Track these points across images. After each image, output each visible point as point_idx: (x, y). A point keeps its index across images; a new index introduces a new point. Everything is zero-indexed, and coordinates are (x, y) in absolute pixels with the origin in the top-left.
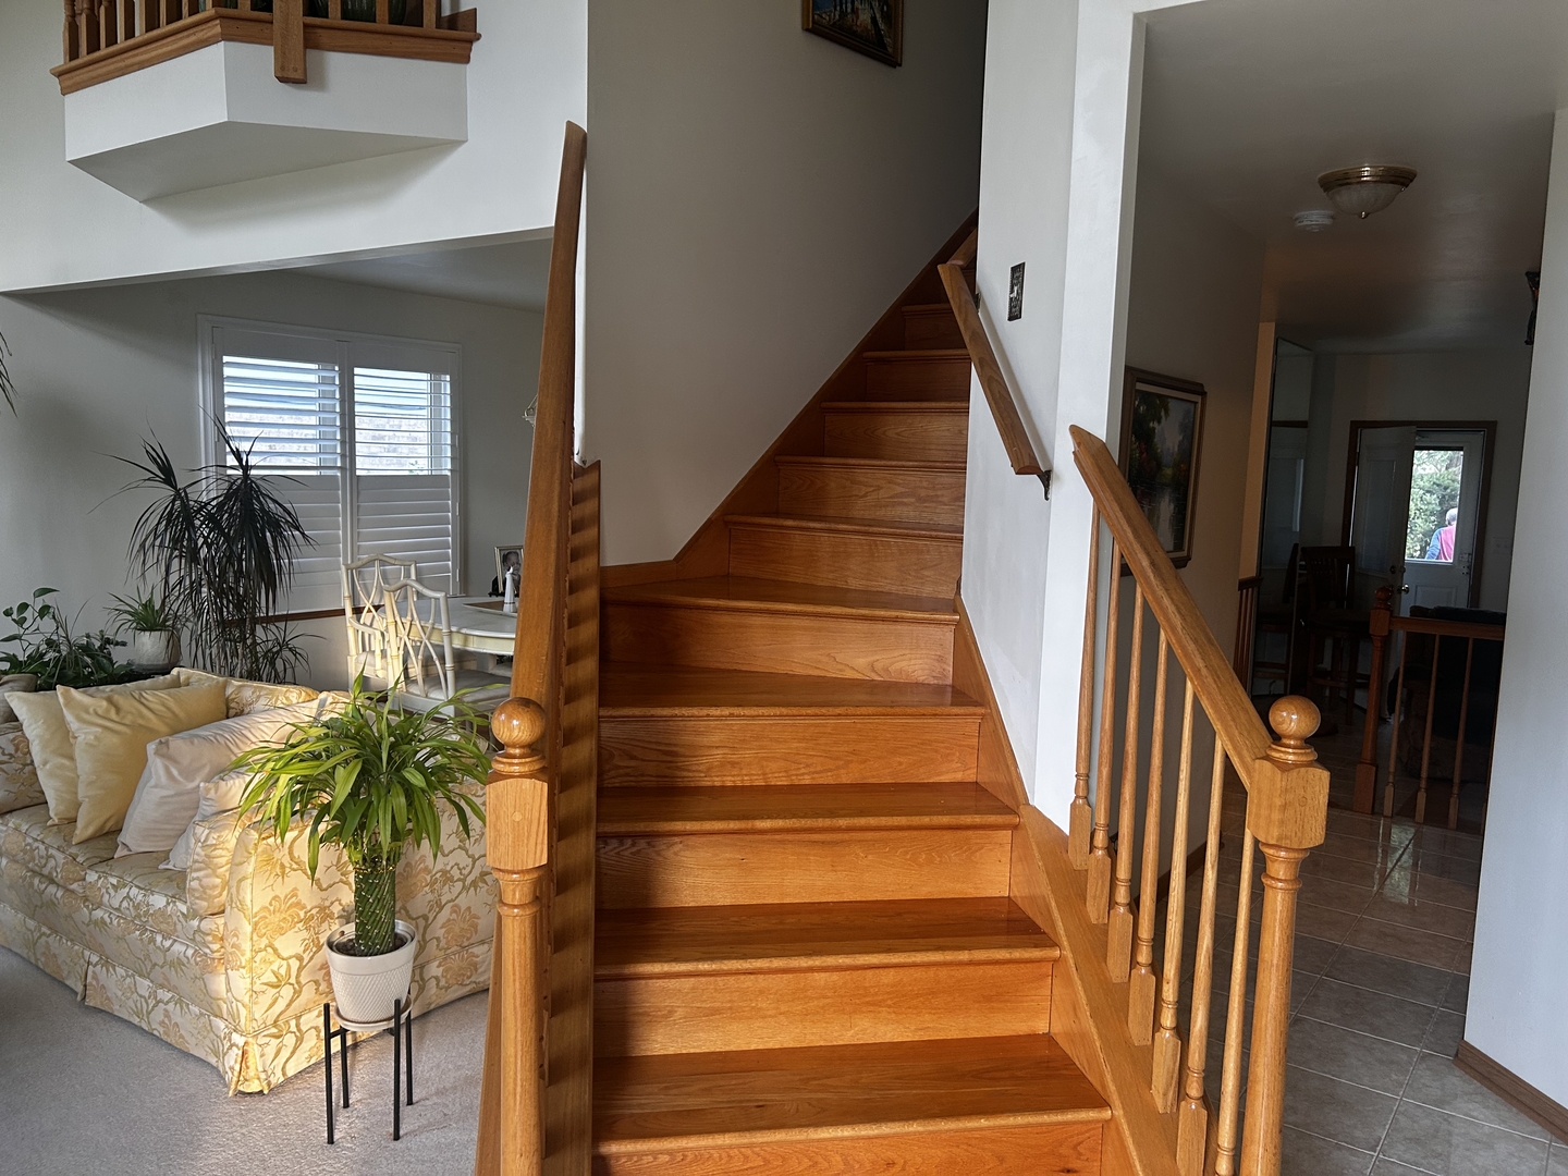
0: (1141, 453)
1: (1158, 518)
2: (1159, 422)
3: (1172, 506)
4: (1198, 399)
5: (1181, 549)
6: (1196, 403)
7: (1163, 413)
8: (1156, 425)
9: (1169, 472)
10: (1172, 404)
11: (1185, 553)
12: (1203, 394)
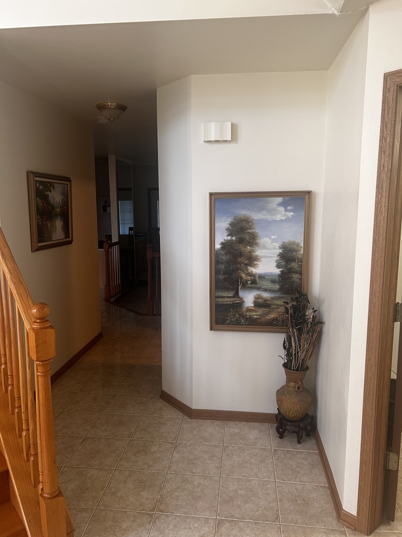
0: (43, 204)
1: (56, 227)
2: (50, 192)
3: (62, 223)
4: (68, 183)
5: (69, 237)
6: (67, 185)
7: (52, 189)
8: (49, 193)
9: (58, 210)
10: (55, 185)
11: (70, 239)
12: (70, 181)
